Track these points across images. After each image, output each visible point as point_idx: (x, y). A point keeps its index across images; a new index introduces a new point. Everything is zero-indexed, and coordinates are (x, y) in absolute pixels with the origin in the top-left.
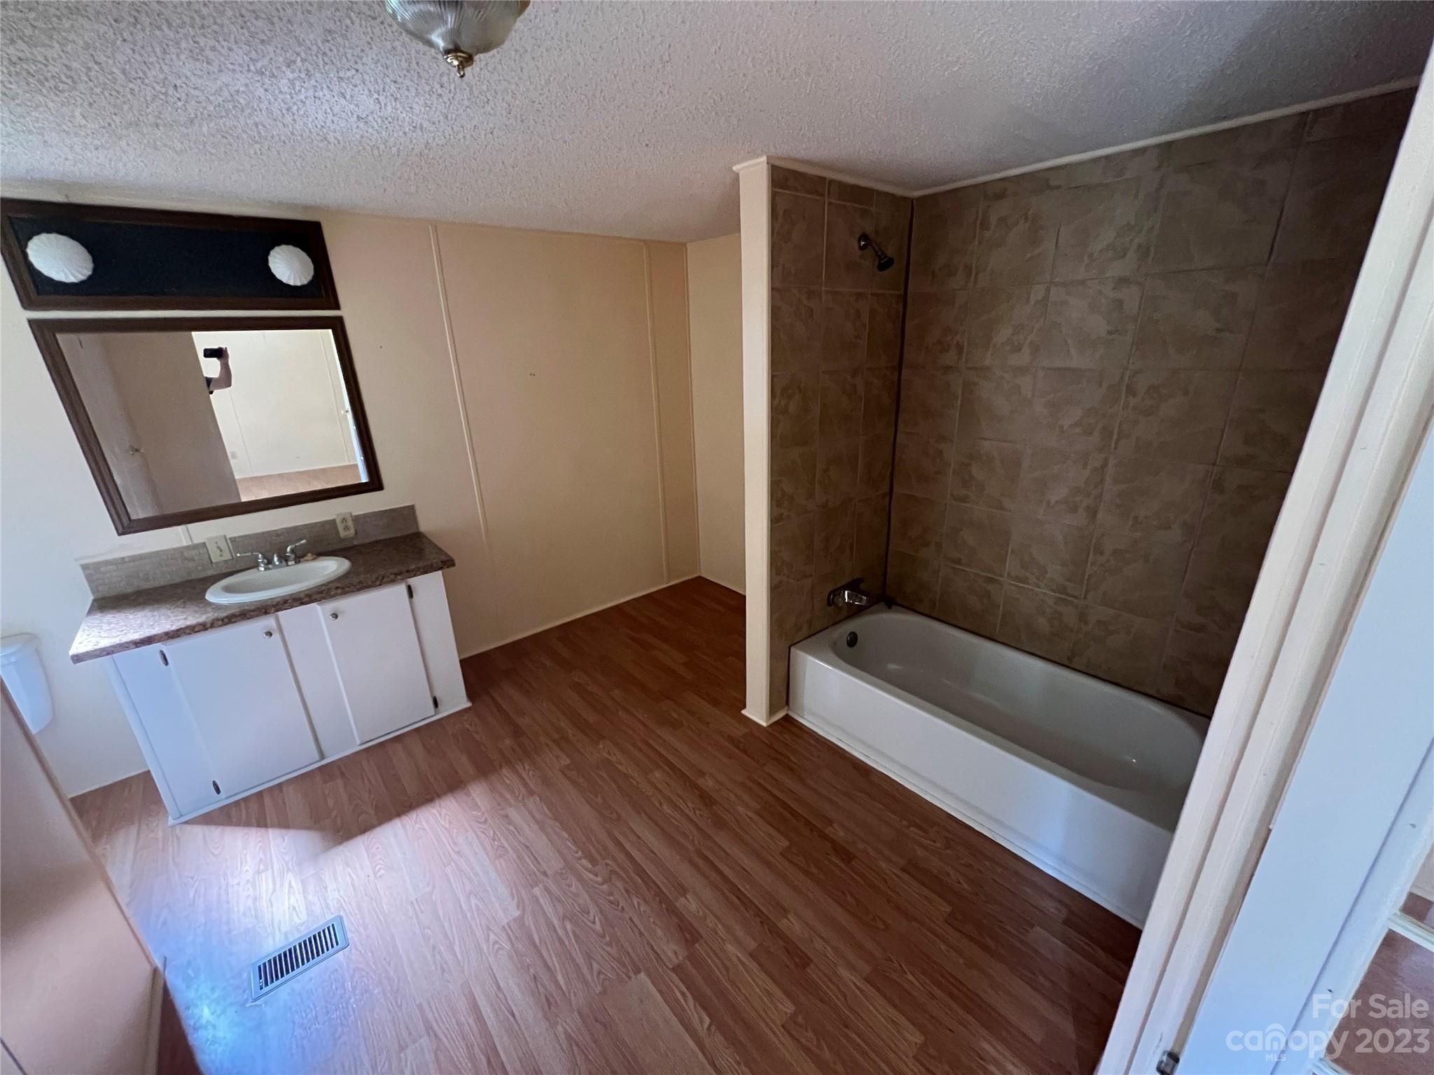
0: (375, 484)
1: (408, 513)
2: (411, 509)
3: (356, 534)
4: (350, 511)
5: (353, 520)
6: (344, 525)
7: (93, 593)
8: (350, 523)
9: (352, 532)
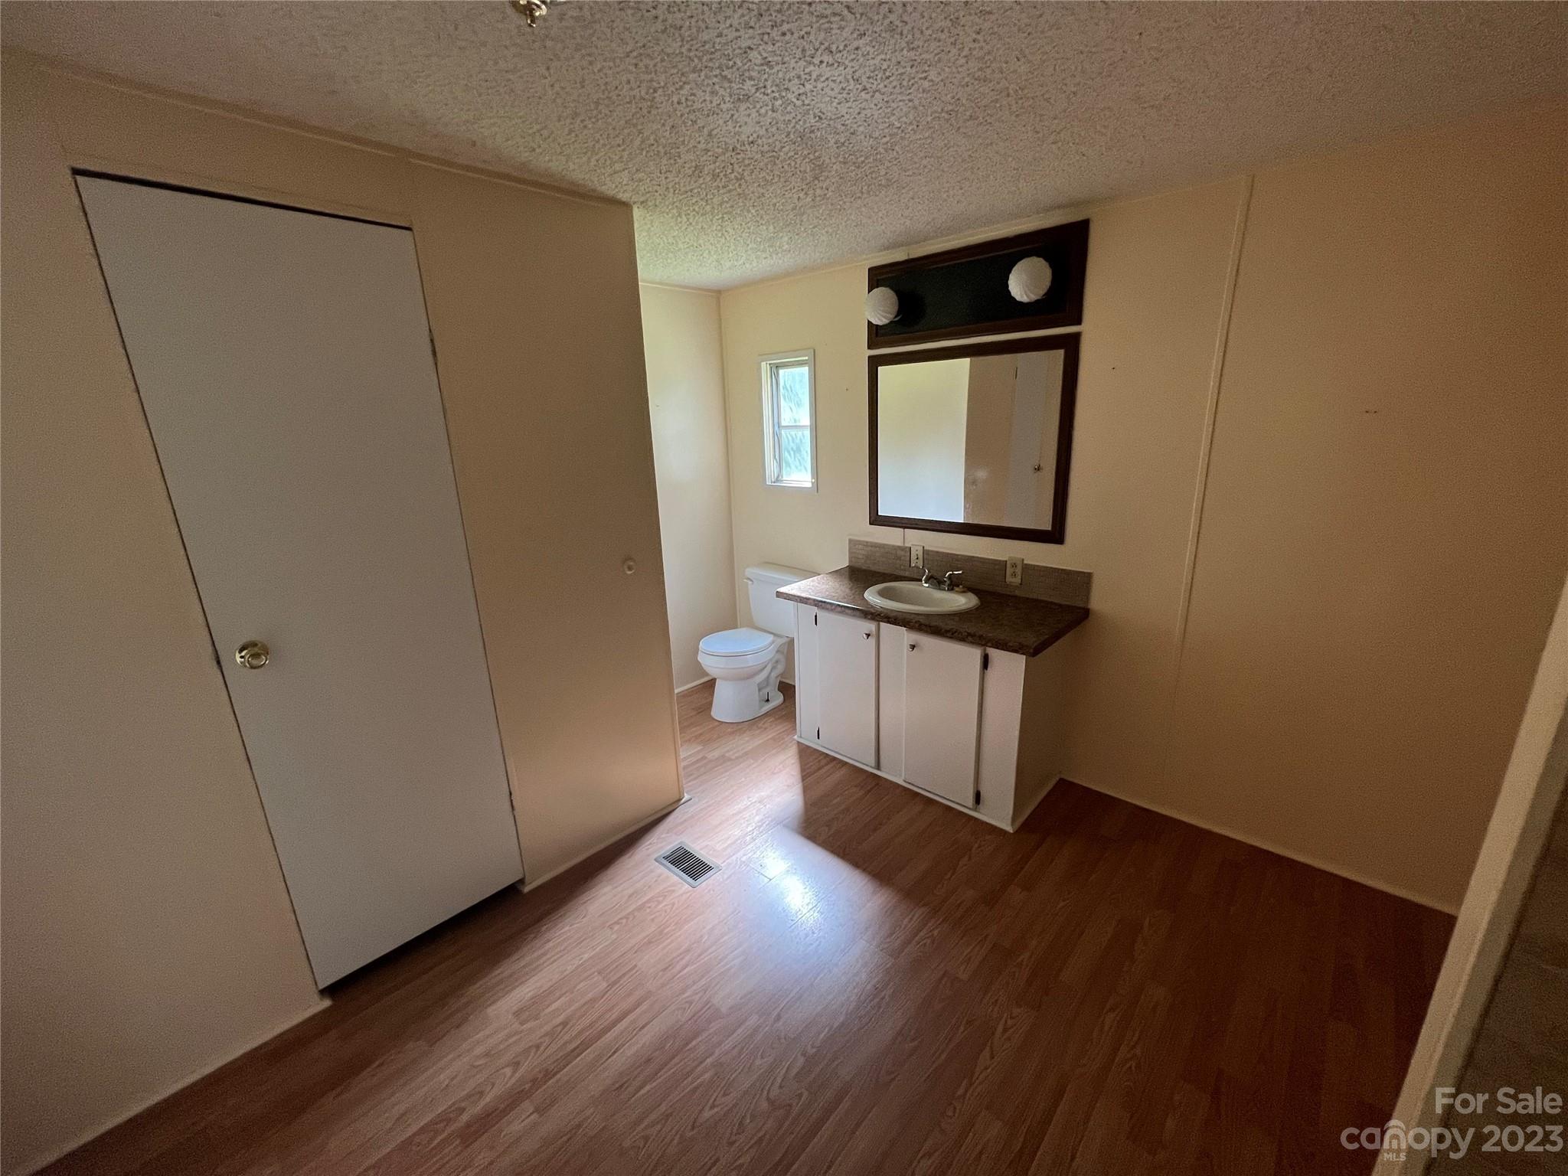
0: (1055, 535)
1: (1083, 581)
2: (1088, 576)
3: (1021, 584)
4: (1022, 557)
5: (1023, 569)
6: (1012, 570)
7: (850, 561)
8: (1019, 571)
9: (1018, 580)
